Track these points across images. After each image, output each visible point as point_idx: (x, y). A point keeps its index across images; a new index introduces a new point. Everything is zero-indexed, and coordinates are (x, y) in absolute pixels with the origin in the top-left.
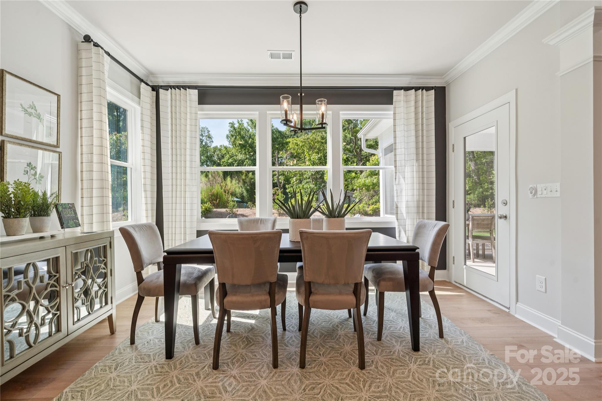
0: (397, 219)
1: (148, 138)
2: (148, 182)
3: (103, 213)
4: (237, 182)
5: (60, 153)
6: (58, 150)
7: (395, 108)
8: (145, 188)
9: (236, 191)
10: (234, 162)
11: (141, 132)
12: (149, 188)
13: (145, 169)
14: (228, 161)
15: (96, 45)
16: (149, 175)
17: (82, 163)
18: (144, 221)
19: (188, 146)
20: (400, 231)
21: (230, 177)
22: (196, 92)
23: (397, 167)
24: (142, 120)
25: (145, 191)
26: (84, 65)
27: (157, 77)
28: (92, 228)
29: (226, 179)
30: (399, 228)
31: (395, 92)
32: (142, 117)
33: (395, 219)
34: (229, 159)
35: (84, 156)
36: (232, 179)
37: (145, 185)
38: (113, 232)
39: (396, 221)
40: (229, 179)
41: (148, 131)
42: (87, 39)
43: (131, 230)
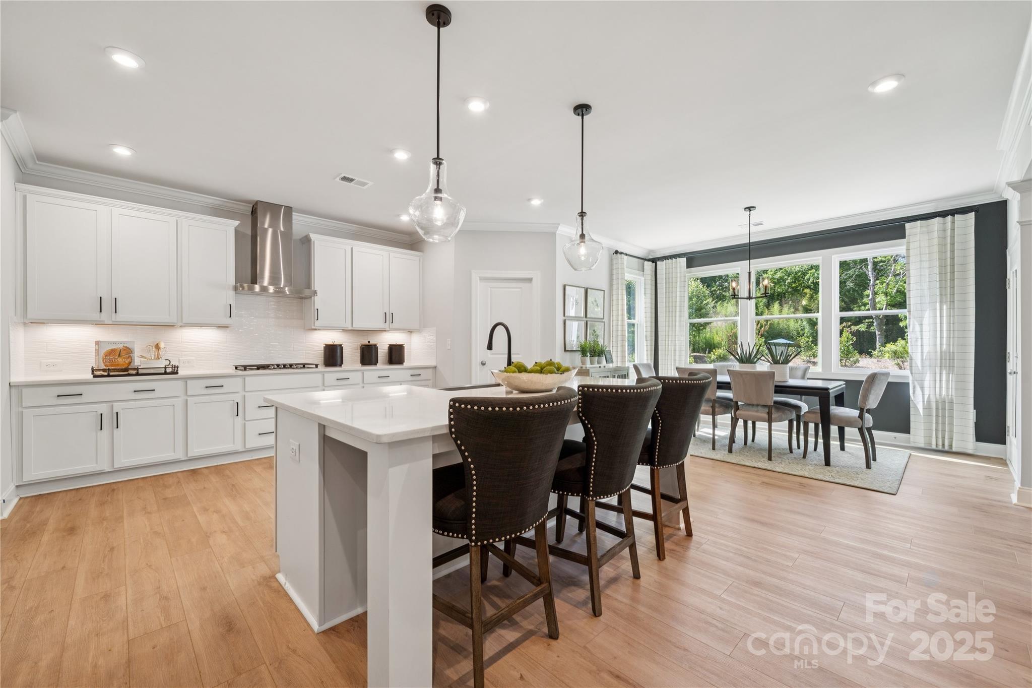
0: (912, 373)
1: (649, 301)
2: (649, 334)
3: (623, 356)
4: (792, 310)
5: (604, 322)
6: (604, 321)
7: (908, 243)
8: (646, 338)
9: (788, 326)
10: (786, 277)
11: (644, 297)
12: (649, 338)
13: (646, 324)
14: (775, 277)
15: (621, 253)
16: (649, 329)
17: (613, 326)
18: (645, 362)
19: (678, 304)
20: (914, 387)
21: (779, 303)
22: (684, 259)
23: (911, 312)
24: (645, 289)
25: (646, 341)
26: (614, 268)
27: (655, 253)
28: (617, 364)
29: (770, 308)
30: (913, 383)
31: (907, 225)
32: (645, 287)
33: (909, 372)
34: (775, 273)
35: (614, 322)
36: (783, 307)
37: (646, 336)
38: (628, 367)
39: (910, 375)
40: (776, 306)
41: (649, 296)
42: (616, 252)
43: (639, 367)
